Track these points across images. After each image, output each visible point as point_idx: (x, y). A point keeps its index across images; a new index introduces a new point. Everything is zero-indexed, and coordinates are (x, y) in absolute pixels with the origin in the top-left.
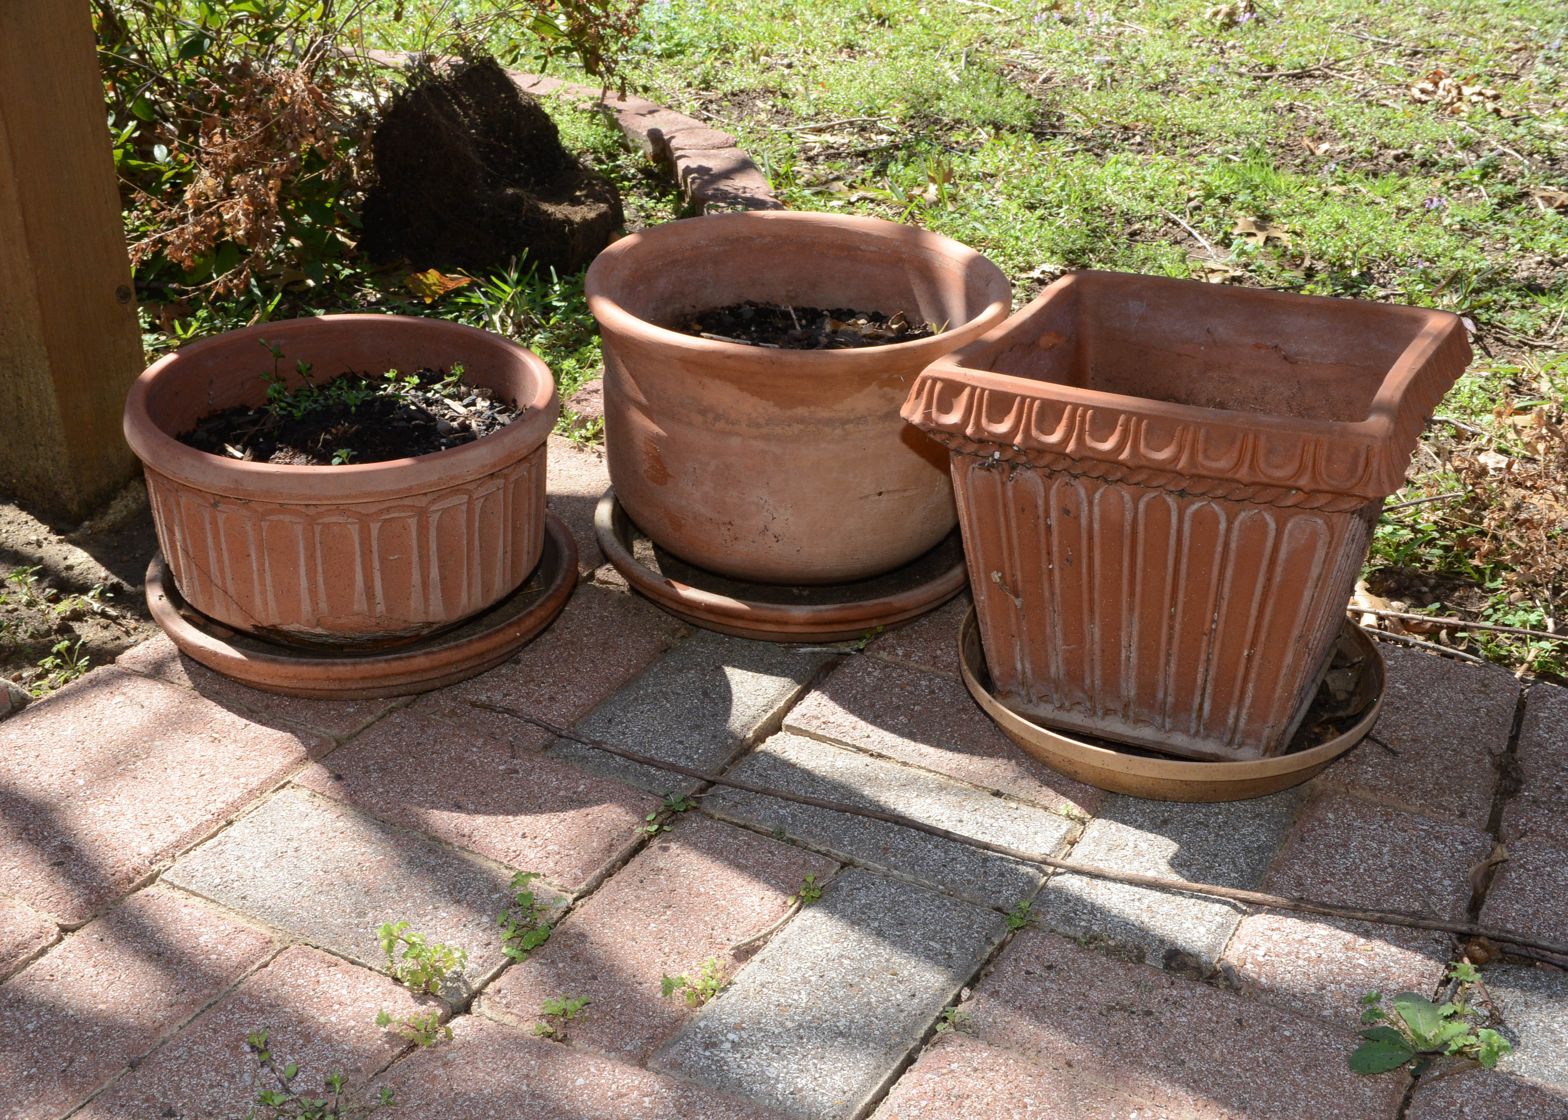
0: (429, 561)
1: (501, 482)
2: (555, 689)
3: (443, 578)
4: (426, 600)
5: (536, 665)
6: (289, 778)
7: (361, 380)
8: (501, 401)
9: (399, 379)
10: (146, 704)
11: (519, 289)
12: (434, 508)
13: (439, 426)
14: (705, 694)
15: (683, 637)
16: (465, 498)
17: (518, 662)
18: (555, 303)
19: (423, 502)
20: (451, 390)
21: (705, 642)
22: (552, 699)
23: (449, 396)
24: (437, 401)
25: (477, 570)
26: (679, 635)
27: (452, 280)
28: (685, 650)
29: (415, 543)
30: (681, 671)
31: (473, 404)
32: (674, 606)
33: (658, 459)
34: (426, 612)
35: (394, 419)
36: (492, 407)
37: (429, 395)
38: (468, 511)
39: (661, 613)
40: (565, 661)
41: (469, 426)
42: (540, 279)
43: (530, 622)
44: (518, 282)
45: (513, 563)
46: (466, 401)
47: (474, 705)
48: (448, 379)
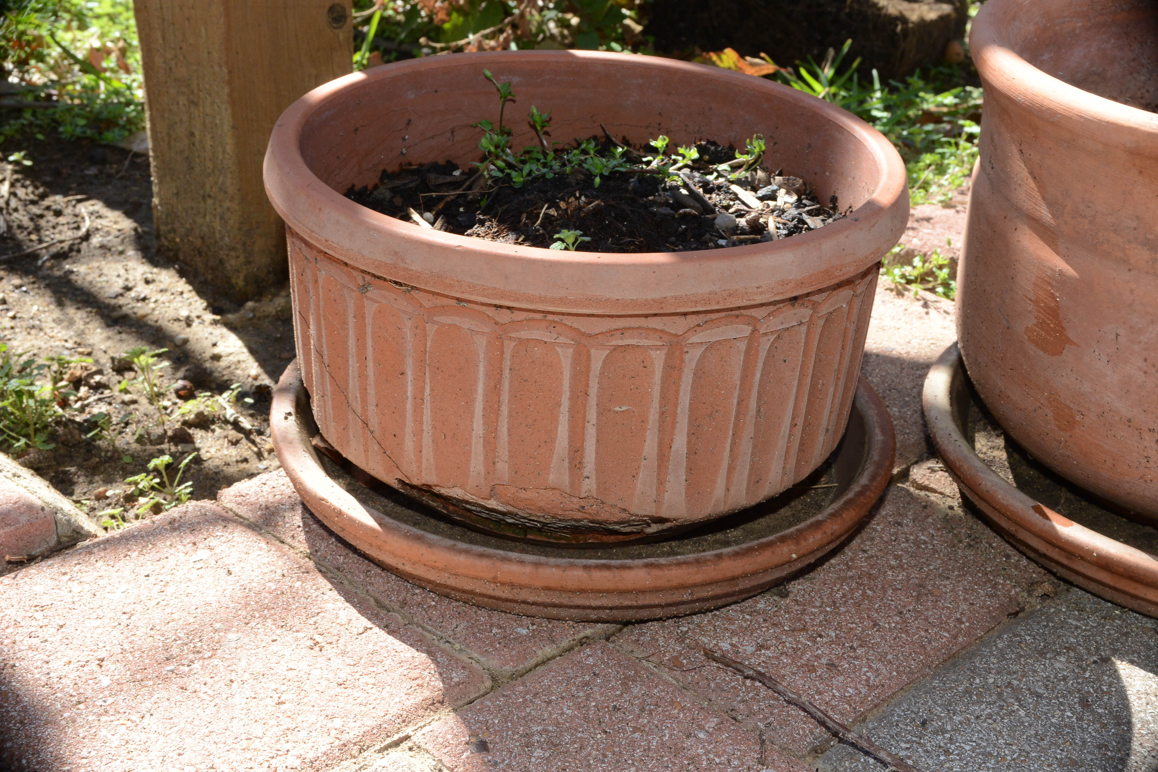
0: (674, 423)
1: (803, 312)
2: (839, 651)
3: (692, 452)
4: (661, 483)
5: (811, 603)
6: (408, 730)
7: (616, 146)
8: (814, 199)
9: (668, 152)
10: (234, 570)
11: (833, 90)
12: (695, 339)
13: (718, 221)
14: (1085, 703)
15: (1045, 596)
16: (747, 330)
17: (784, 595)
18: (875, 113)
19: (678, 326)
20: (741, 174)
21: (1081, 610)
22: (831, 666)
23: (739, 182)
24: (719, 188)
25: (746, 447)
26: (1040, 591)
27: (753, 65)
28: (1049, 619)
29: (656, 391)
30: (1042, 654)
31: (773, 197)
32: (1042, 547)
33: (1054, 312)
34: (658, 502)
35: (654, 202)
36: (799, 204)
37: (710, 178)
38: (747, 353)
39: (1010, 550)
40: (857, 605)
41: (765, 226)
42: (860, 84)
43: (814, 539)
44: (831, 83)
45: (802, 444)
46: (761, 193)
47: (709, 655)
48: (741, 158)
